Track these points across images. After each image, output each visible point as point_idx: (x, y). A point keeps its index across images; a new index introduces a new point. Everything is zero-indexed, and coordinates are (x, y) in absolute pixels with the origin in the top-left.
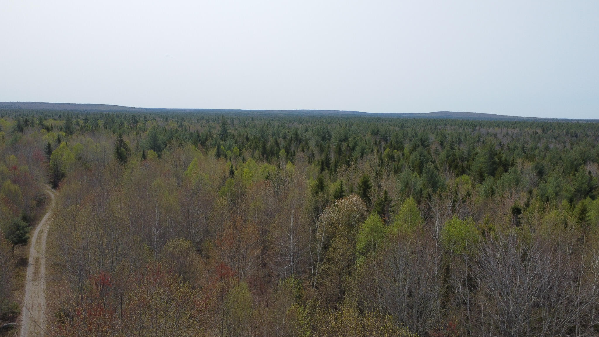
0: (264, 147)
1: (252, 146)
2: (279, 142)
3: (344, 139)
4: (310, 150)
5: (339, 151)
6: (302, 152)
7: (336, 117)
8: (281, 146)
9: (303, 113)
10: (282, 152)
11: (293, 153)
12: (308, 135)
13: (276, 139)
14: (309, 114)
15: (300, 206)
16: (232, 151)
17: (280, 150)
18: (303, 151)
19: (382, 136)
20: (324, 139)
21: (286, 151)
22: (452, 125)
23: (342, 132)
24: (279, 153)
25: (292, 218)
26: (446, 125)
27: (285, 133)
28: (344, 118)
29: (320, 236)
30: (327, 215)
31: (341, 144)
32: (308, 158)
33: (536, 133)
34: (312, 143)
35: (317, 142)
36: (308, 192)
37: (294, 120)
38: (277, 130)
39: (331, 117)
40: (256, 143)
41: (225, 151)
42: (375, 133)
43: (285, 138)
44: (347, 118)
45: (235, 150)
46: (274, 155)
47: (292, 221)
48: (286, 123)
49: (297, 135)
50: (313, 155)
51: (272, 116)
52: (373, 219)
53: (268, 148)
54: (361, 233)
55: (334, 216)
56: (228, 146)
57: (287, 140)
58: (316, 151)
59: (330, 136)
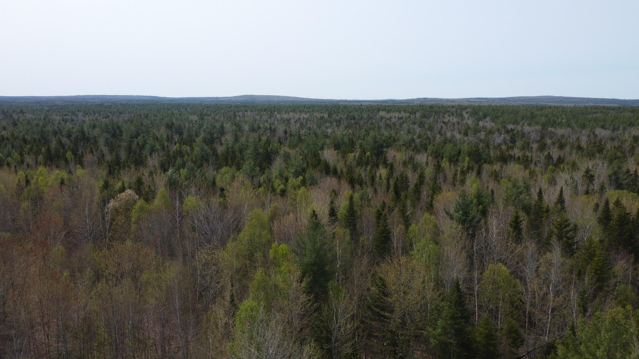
0: (49, 151)
1: (34, 150)
2: (63, 141)
3: (135, 136)
4: (99, 151)
5: (129, 149)
6: (91, 154)
7: (130, 104)
8: (66, 147)
9: (88, 99)
10: (69, 155)
11: (81, 154)
12: (96, 132)
13: (60, 140)
14: (96, 101)
15: (92, 201)
16: (12, 158)
17: (66, 152)
18: (92, 152)
19: (176, 129)
20: (114, 135)
21: (73, 153)
22: (252, 111)
23: (133, 128)
24: (66, 155)
25: (87, 208)
26: (246, 111)
27: (69, 131)
28: (139, 105)
29: (108, 218)
30: (112, 204)
31: (132, 141)
32: (97, 159)
33: (323, 117)
34: (101, 141)
35: (107, 139)
36: (98, 191)
37: (77, 109)
38: (58, 127)
39: (123, 104)
40: (37, 146)
41: (4, 158)
42: (169, 126)
43: (69, 136)
44: (143, 105)
45: (15, 157)
46: (60, 158)
47: (87, 210)
48: (68, 116)
49: (83, 132)
50: (103, 156)
51: (47, 105)
52: (141, 203)
53: (53, 151)
54: (134, 211)
55: (117, 204)
56: (7, 153)
57: (72, 138)
58: (105, 150)
59: (121, 132)
